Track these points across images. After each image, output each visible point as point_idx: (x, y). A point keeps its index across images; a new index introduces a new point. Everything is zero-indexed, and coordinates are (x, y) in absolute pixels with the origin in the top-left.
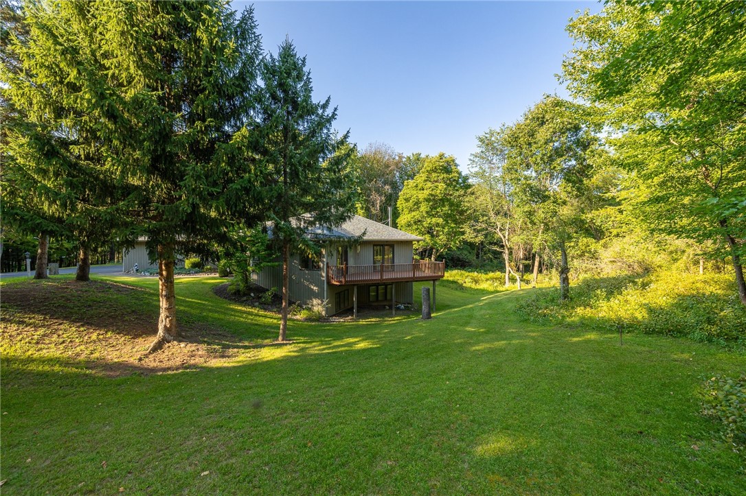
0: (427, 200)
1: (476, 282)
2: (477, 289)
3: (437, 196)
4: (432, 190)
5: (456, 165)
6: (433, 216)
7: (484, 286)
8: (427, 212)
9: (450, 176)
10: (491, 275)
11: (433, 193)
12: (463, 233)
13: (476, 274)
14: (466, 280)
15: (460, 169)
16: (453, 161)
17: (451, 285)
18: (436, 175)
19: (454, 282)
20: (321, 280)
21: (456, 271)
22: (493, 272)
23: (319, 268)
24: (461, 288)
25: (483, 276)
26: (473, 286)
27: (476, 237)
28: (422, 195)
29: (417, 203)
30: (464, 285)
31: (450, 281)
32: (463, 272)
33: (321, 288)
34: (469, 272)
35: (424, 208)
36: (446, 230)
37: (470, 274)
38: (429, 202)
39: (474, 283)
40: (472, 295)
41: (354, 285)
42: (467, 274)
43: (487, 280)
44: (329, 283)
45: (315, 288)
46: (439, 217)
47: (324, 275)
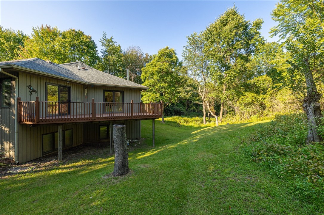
0: (158, 72)
1: (187, 122)
2: (188, 126)
3: (164, 69)
4: (161, 66)
5: (175, 54)
6: (162, 82)
7: (191, 124)
8: (158, 80)
9: (172, 60)
10: (194, 118)
11: (161, 68)
12: (179, 92)
13: (186, 118)
14: (181, 121)
15: (177, 56)
16: (174, 51)
17: (173, 124)
18: (163, 58)
19: (174, 122)
20: (12, 119)
21: (176, 116)
22: (194, 117)
23: (10, 105)
24: (178, 125)
25: (190, 119)
26: (185, 124)
27: (187, 94)
28: (155, 69)
29: (152, 74)
30: (180, 124)
31: (172, 122)
32: (180, 117)
33: (12, 129)
34: (183, 117)
35: (156, 77)
36: (169, 91)
37: (184, 118)
38: (159, 74)
39: (186, 123)
40: (185, 130)
41: (58, 124)
42: (182, 118)
43: (193, 121)
44: (20, 122)
45: (6, 129)
46: (165, 82)
47: (15, 112)
